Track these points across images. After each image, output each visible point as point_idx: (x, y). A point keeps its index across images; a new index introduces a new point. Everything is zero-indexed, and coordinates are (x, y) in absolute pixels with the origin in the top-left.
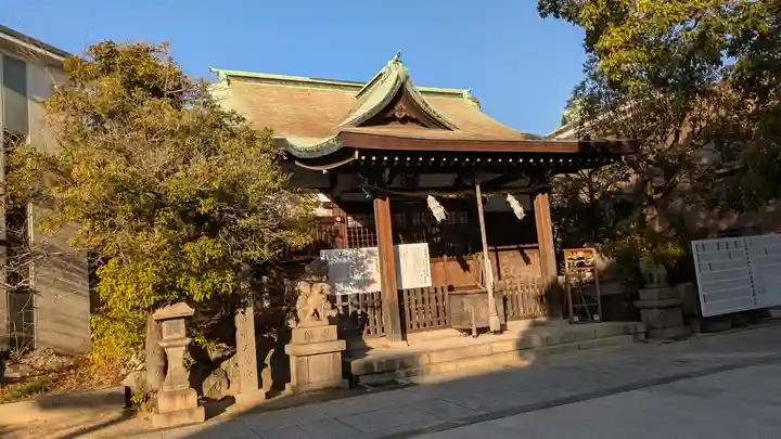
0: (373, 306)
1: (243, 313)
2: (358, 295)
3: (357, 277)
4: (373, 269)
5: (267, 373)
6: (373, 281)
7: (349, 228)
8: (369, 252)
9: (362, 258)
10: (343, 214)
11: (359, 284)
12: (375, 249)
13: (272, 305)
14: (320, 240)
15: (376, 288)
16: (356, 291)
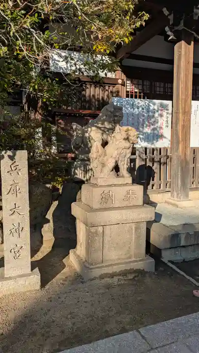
0: (159, 162)
1: (12, 158)
2: (146, 149)
3: (147, 130)
4: (164, 122)
5: (48, 231)
6: (161, 136)
7: (127, 92)
8: (162, 105)
9: (154, 112)
10: (124, 77)
11: (149, 138)
12: (169, 103)
13: (59, 152)
14: (103, 99)
15: (163, 143)
16: (144, 144)
